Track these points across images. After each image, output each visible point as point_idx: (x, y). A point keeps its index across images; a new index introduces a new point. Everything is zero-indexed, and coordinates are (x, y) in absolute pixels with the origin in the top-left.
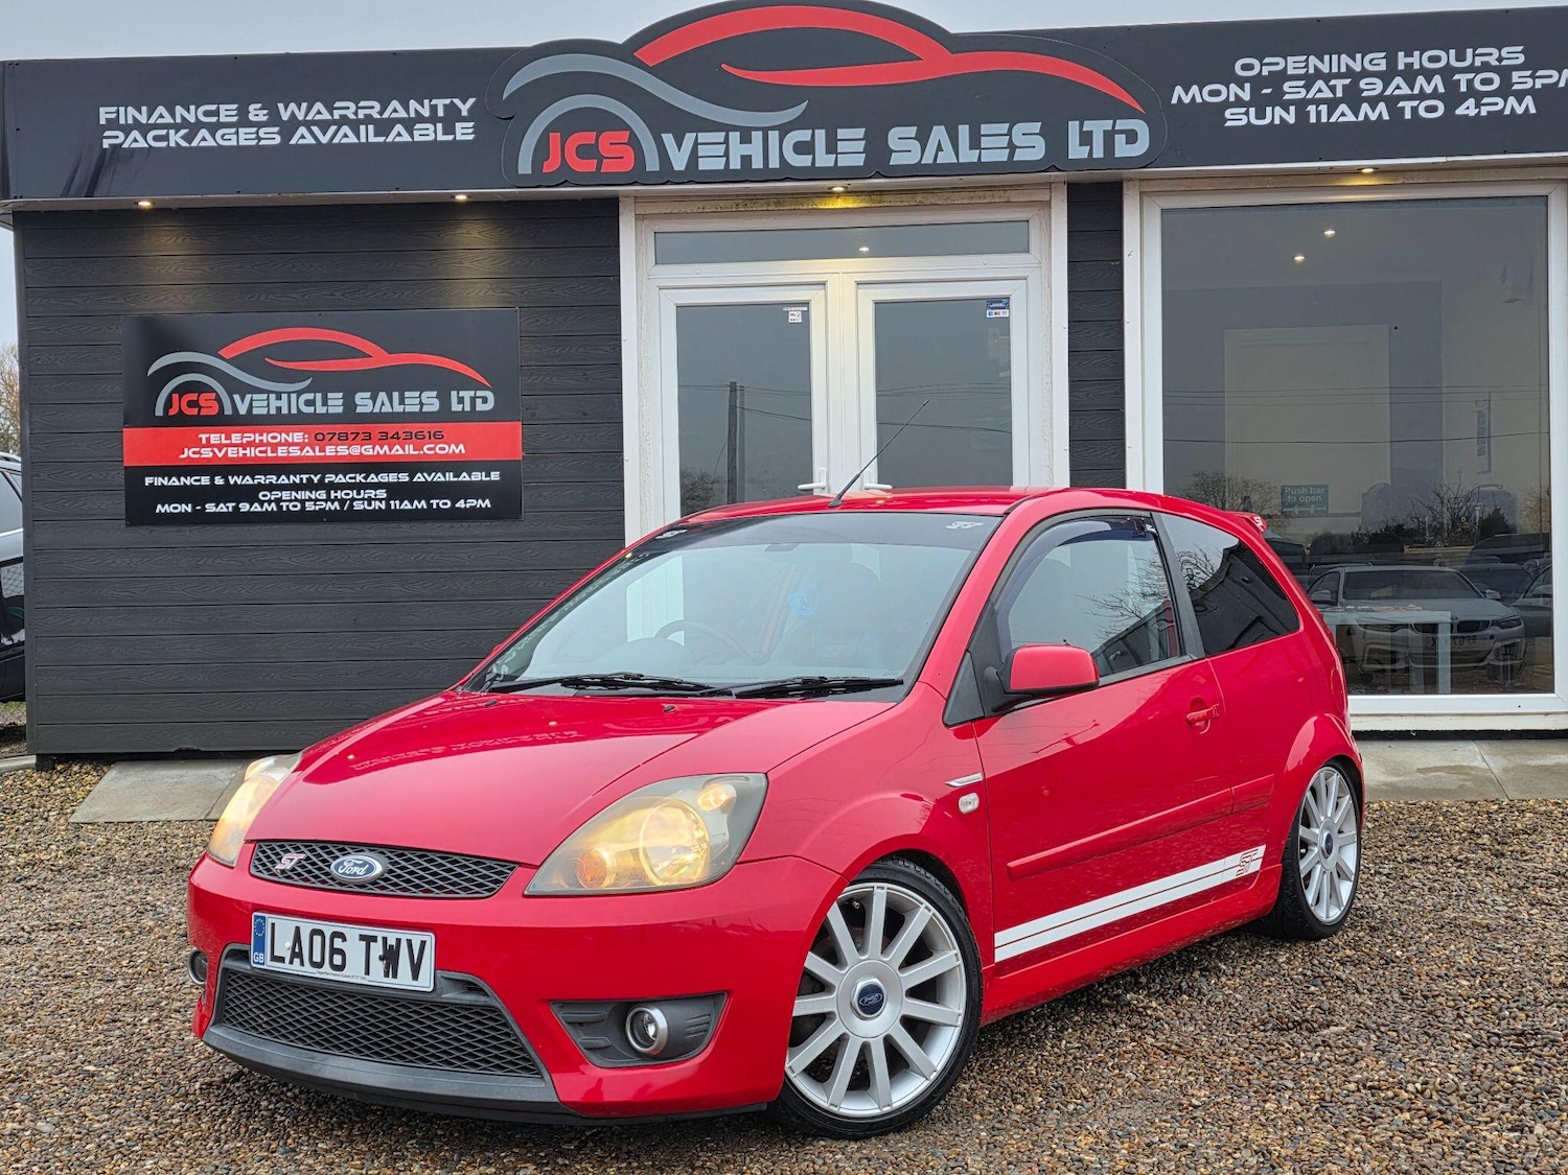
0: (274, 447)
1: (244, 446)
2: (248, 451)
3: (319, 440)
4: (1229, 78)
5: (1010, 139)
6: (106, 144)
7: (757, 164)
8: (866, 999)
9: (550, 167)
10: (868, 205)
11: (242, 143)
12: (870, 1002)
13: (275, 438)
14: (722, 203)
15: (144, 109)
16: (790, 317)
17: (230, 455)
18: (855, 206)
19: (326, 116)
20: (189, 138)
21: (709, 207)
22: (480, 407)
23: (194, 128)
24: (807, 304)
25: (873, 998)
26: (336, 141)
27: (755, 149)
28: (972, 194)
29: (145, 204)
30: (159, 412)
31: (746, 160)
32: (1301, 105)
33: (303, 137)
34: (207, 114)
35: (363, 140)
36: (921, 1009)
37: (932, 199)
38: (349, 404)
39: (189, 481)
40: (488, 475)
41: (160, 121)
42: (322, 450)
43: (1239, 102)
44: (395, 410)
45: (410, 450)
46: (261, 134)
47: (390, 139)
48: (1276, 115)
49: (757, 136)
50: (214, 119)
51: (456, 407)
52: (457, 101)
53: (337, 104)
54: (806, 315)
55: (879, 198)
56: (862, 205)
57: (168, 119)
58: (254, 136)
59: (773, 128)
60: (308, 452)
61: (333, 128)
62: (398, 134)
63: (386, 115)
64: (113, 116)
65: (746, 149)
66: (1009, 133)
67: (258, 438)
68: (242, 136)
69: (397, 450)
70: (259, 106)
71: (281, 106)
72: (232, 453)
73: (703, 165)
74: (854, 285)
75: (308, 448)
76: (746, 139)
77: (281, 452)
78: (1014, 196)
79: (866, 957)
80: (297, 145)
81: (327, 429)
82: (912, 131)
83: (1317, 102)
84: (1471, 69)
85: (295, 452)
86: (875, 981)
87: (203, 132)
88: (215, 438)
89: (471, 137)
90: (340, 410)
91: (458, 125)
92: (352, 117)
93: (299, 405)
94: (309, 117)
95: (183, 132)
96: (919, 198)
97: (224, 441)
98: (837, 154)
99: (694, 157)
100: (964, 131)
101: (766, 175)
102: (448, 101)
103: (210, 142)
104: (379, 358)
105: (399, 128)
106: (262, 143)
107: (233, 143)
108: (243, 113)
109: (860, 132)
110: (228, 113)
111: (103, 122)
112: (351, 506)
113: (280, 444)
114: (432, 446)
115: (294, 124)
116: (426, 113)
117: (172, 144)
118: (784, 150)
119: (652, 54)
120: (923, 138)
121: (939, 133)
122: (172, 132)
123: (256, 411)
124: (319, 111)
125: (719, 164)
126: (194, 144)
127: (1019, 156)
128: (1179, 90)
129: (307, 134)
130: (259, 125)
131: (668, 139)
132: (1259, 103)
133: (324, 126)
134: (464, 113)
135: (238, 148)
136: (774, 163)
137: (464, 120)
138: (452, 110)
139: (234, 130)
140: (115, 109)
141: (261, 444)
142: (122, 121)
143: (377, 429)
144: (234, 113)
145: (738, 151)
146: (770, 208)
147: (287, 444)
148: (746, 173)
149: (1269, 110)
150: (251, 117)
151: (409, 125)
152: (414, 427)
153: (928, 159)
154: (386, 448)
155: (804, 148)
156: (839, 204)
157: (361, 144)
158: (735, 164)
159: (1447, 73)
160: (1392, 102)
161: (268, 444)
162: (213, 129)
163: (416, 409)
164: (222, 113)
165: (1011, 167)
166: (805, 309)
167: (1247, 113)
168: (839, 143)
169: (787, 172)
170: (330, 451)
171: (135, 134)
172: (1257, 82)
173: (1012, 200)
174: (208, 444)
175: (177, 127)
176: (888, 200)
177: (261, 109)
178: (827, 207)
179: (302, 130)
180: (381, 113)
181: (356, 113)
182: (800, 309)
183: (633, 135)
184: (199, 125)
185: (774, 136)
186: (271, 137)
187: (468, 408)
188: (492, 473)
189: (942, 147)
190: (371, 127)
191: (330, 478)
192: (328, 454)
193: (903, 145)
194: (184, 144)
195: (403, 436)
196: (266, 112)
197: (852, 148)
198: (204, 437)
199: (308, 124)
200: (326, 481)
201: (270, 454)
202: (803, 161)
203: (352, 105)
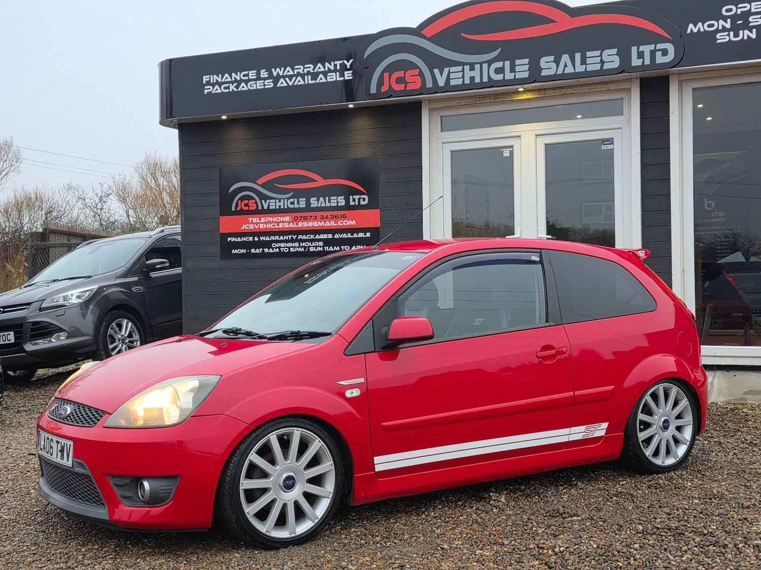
0: (278, 223)
1: (266, 223)
2: (267, 226)
3: (296, 220)
4: (719, 17)
5: (602, 58)
6: (206, 92)
7: (477, 80)
8: (287, 482)
9: (384, 89)
10: (538, 96)
11: (258, 87)
12: (289, 484)
13: (278, 219)
14: (469, 100)
15: (220, 75)
16: (504, 154)
17: (261, 227)
18: (532, 97)
19: (291, 73)
20: (237, 87)
21: (463, 102)
22: (362, 203)
23: (239, 82)
24: (512, 147)
25: (290, 482)
26: (295, 84)
27: (476, 73)
28: (590, 87)
29: (224, 117)
30: (233, 209)
31: (472, 79)
33: (282, 83)
34: (244, 76)
35: (306, 83)
36: (313, 489)
37: (569, 91)
38: (308, 203)
39: (245, 239)
40: (365, 234)
41: (226, 80)
42: (297, 224)
43: (724, 29)
44: (327, 205)
45: (333, 223)
46: (266, 83)
47: (317, 82)
48: (745, 34)
49: (477, 67)
50: (247, 78)
51: (352, 203)
52: (345, 62)
53: (296, 67)
54: (512, 153)
55: (544, 92)
56: (535, 96)
57: (229, 79)
58: (262, 84)
59: (485, 62)
60: (291, 225)
61: (294, 78)
62: (321, 79)
63: (316, 71)
64: (208, 79)
65: (472, 74)
66: (601, 55)
67: (272, 219)
68: (258, 85)
69: (328, 224)
70: (264, 70)
71: (273, 70)
72: (261, 226)
73: (453, 83)
74: (534, 136)
75: (291, 224)
76: (472, 69)
77: (281, 225)
78: (612, 86)
79: (289, 462)
80: (280, 87)
81: (299, 214)
82: (552, 58)
85: (286, 225)
86: (292, 474)
87: (243, 84)
88: (255, 220)
89: (351, 78)
90: (304, 206)
91: (346, 73)
92: (302, 72)
93: (287, 204)
94: (284, 74)
95: (235, 84)
96: (564, 91)
97: (258, 221)
98: (515, 72)
99: (448, 79)
100: (578, 56)
101: (482, 85)
102: (341, 62)
103: (246, 88)
104: (320, 182)
105: (321, 76)
106: (266, 87)
107: (255, 88)
108: (258, 74)
109: (526, 61)
110: (252, 74)
111: (204, 82)
112: (309, 249)
113: (281, 222)
114: (342, 221)
115: (279, 77)
116: (332, 68)
117: (231, 90)
118: (491, 73)
119: (429, 32)
120: (557, 61)
121: (565, 58)
122: (231, 85)
123: (271, 208)
124: (289, 71)
125: (460, 82)
126: (239, 89)
127: (606, 66)
128: (691, 26)
129: (284, 82)
130: (265, 79)
131: (436, 71)
132: (735, 29)
133: (290, 77)
134: (348, 67)
135: (257, 90)
136: (485, 79)
137: (348, 70)
138: (343, 65)
139: (254, 82)
140: (209, 76)
141: (273, 222)
142: (212, 82)
143: (319, 214)
144: (255, 74)
145: (468, 74)
146: (491, 101)
147: (283, 222)
148: (473, 85)
149: (741, 32)
150: (262, 76)
151: (325, 74)
152: (334, 213)
153: (560, 72)
154: (323, 223)
155: (499, 71)
156: (525, 97)
157: (305, 84)
158: (467, 81)
161: (276, 222)
162: (246, 82)
163: (335, 204)
164: (250, 75)
165: (602, 72)
166: (512, 149)
167: (729, 35)
168: (516, 67)
169: (491, 83)
170: (300, 225)
171: (217, 87)
172: (734, 18)
173: (611, 89)
174: (252, 223)
175: (232, 83)
176: (548, 93)
177: (265, 72)
178: (518, 99)
179: (282, 80)
180: (314, 70)
181: (303, 71)
182: (509, 149)
183: (421, 71)
184: (241, 81)
185: (485, 66)
186: (269, 84)
187: (357, 204)
188: (367, 233)
189: (567, 65)
190: (310, 77)
191: (300, 237)
192: (299, 226)
193: (548, 66)
194: (235, 90)
195: (329, 217)
196: (267, 73)
197: (523, 68)
198: (250, 219)
199: (284, 77)
200: (299, 238)
201: (276, 227)
202: (499, 77)
203: (302, 67)
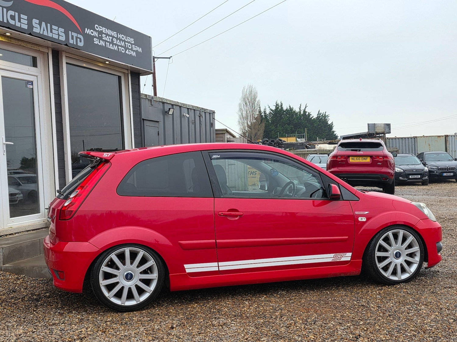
4: (94, 29)
5: (58, 32)
10: (7, 41)
28: (32, 45)
32: (106, 41)
37: (23, 44)
43: (96, 37)
48: (102, 43)
49: (1, 9)
55: (10, 39)
66: (58, 30)
82: (38, 21)
83: (108, 42)
84: (127, 42)
96: (20, 43)
98: (21, 23)
100: (49, 26)
101: (4, 24)
109: (26, 17)
118: (8, 17)
120: (40, 25)
121: (44, 25)
127: (60, 38)
128: (86, 29)
132: (99, 39)
136: (5, 21)
149: (101, 41)
153: (42, 32)
155: (13, 18)
159: (125, 41)
160: (118, 46)
165: (59, 41)
167: (97, 40)
168: (21, 19)
169: (9, 25)
172: (99, 32)
173: (40, 50)
176: (13, 41)
185: (5, 10)
189: (44, 29)
193: (36, 25)
197: (24, 22)
202: (12, 22)
